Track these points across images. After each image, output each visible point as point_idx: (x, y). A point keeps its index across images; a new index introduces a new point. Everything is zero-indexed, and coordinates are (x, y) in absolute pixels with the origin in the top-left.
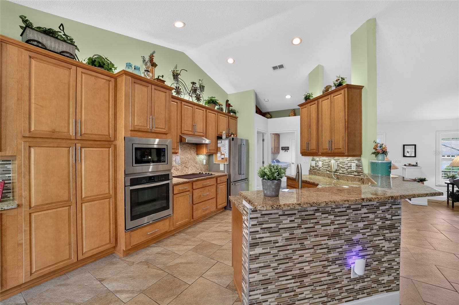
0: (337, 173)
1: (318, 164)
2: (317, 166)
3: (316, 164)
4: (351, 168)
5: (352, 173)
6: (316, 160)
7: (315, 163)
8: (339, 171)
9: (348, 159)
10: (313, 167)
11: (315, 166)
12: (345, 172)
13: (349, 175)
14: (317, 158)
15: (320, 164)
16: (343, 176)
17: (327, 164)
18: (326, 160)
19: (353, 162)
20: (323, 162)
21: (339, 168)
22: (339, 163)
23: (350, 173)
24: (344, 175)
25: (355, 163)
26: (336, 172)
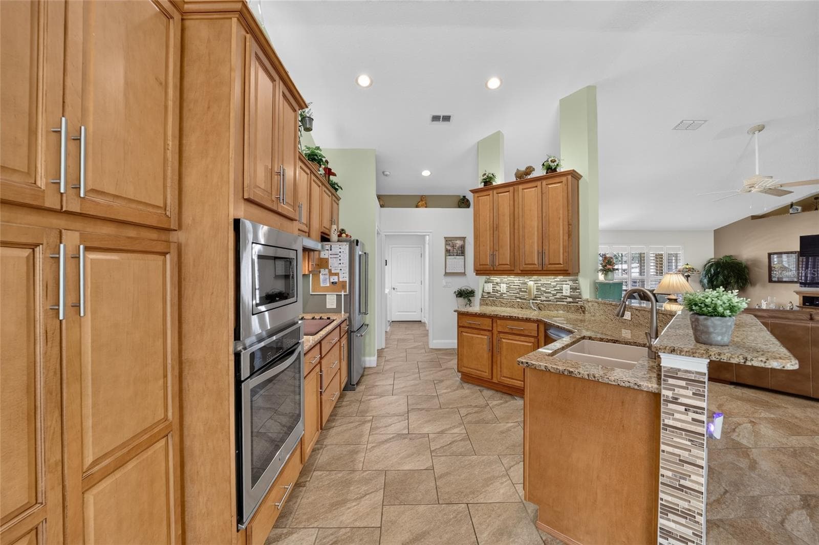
0: (537, 301)
1: (498, 288)
2: (497, 291)
3: (494, 288)
4: (562, 293)
5: (565, 300)
6: (495, 281)
7: (492, 286)
8: (540, 297)
9: (556, 280)
10: (489, 293)
11: (493, 292)
12: (550, 298)
13: (558, 303)
14: (496, 279)
15: (503, 288)
16: (548, 305)
17: (518, 287)
18: (515, 282)
19: (564, 283)
20: (508, 285)
21: (539, 293)
22: (540, 285)
23: (561, 299)
24: (550, 303)
25: (568, 284)
26: (535, 299)
